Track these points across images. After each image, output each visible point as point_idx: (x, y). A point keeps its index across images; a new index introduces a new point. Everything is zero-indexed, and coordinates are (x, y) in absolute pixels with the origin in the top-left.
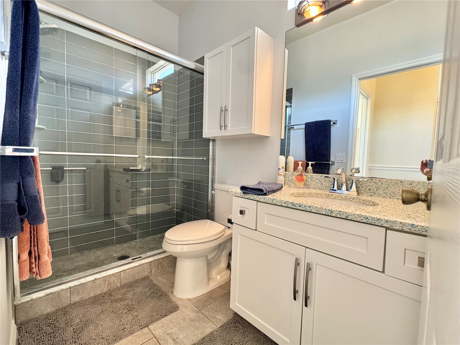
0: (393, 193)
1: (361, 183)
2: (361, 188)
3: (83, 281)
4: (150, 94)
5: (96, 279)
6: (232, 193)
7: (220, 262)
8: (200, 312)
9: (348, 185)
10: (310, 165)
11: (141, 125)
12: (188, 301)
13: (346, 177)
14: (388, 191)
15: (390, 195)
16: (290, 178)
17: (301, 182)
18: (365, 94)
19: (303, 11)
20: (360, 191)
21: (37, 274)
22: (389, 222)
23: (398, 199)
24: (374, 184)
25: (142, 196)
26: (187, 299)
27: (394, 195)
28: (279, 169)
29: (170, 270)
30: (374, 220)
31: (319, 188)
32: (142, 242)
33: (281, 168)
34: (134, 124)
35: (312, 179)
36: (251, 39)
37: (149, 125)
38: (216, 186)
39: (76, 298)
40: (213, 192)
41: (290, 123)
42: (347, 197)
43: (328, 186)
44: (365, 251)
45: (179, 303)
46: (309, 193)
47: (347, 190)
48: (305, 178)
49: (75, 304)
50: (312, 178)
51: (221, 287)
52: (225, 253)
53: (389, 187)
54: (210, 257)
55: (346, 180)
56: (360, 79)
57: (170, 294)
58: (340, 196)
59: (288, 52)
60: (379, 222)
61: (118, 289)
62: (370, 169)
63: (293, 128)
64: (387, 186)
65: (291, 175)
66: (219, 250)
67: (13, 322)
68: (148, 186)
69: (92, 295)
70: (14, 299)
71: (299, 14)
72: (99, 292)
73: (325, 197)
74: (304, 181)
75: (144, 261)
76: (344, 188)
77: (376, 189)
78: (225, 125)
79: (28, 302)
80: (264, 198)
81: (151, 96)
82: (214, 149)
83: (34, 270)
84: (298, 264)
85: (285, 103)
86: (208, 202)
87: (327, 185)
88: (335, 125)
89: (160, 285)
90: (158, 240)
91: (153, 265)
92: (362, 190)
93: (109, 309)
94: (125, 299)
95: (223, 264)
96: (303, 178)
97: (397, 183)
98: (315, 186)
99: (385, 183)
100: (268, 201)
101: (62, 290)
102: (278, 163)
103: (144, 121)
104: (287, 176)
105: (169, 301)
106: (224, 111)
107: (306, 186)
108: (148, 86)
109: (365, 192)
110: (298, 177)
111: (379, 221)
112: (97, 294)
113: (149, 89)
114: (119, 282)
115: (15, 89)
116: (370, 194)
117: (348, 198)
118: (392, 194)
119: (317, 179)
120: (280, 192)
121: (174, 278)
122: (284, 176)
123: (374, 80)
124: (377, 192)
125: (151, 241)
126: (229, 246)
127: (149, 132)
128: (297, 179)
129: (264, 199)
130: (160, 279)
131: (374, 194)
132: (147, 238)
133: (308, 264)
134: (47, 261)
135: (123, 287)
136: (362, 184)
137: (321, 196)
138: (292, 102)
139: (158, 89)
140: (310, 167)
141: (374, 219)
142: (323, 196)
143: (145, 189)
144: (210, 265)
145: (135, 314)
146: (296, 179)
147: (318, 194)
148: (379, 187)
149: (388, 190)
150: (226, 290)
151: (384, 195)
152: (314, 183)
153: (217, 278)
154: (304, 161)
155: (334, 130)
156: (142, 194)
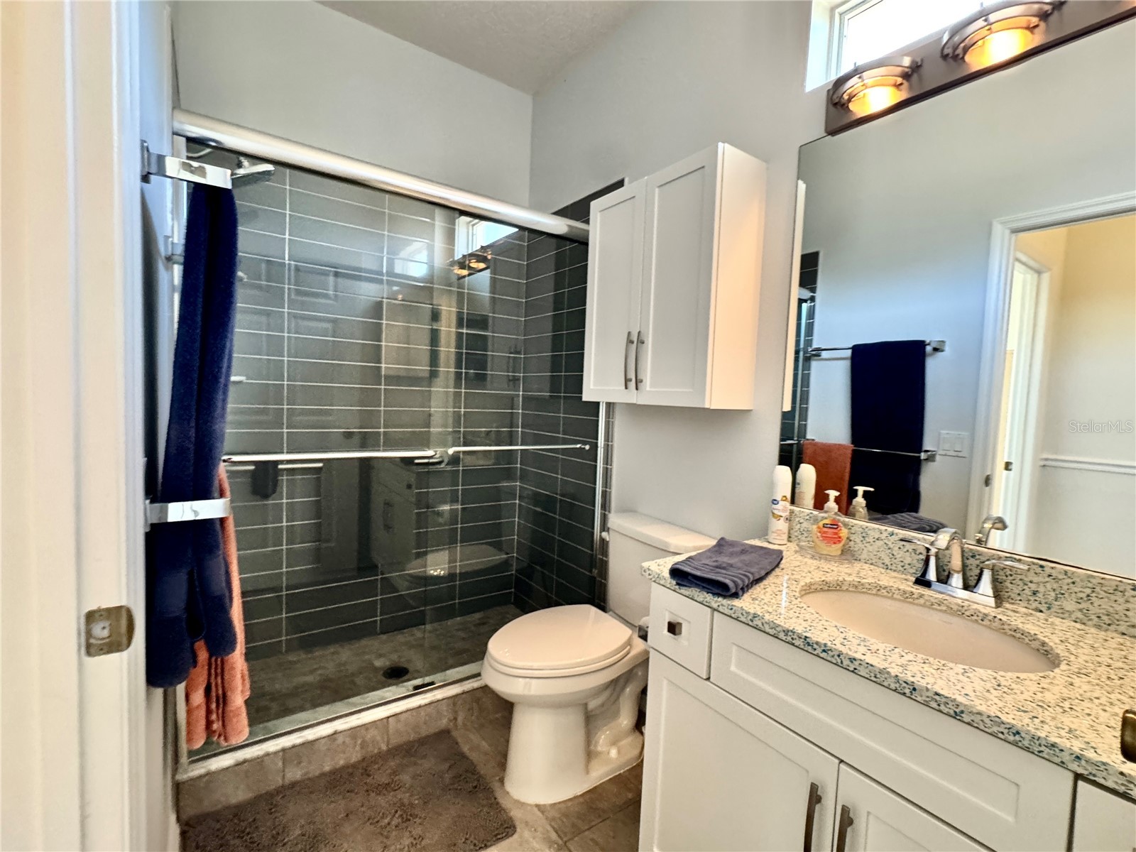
0: (1108, 615)
1: (1009, 573)
2: (1007, 584)
3: (310, 735)
4: (464, 274)
5: (335, 733)
6: (649, 575)
7: (616, 714)
8: (565, 848)
9: (968, 568)
10: (860, 493)
11: (443, 338)
12: (539, 814)
13: (962, 548)
14: (1091, 607)
15: (1096, 619)
16: (805, 525)
17: (835, 543)
18: (1032, 263)
19: (845, 96)
20: (1006, 594)
21: (220, 736)
22: (1083, 762)
23: (1124, 634)
24: (1047, 579)
25: (440, 525)
26: (538, 806)
27: (1110, 622)
28: (775, 502)
29: (498, 716)
30: (1037, 742)
31: (883, 564)
32: (438, 632)
33: (779, 498)
34: (426, 338)
35: (863, 537)
36: (705, 173)
37: (459, 335)
38: (614, 520)
39: (294, 774)
40: (604, 534)
41: (809, 343)
42: (966, 608)
43: (909, 564)
44: (1010, 819)
45: (516, 814)
46: (856, 583)
47: (966, 587)
48: (844, 532)
49: (293, 785)
50: (864, 535)
51: (618, 781)
52: (630, 691)
53: (1094, 595)
54: (593, 704)
55: (963, 556)
56: (1016, 231)
57: (496, 785)
58: (945, 602)
59: (807, 188)
60: (1052, 752)
61: (383, 757)
62: (1044, 466)
63: (820, 356)
64: (1088, 591)
65: (808, 517)
66: (614, 690)
67: (173, 817)
68: (454, 500)
69: (327, 768)
70: (175, 771)
71: (835, 105)
72: (342, 762)
73: (899, 597)
74: (843, 543)
75: (439, 694)
76: (957, 580)
77: (1053, 594)
78: (638, 378)
79: (201, 777)
80: (730, 607)
81: (467, 278)
82: (611, 423)
83: (215, 726)
84: (819, 800)
85: (796, 292)
86: (592, 551)
87: (908, 560)
88: (939, 354)
89: (474, 756)
90: (473, 628)
91: (459, 702)
92: (1012, 589)
93: (363, 809)
94: (396, 788)
95: (626, 719)
96: (841, 535)
97: (1121, 589)
98: (873, 557)
99: (1081, 583)
100: (740, 615)
101: (267, 754)
102: (772, 485)
103: (448, 328)
104: (797, 519)
105: (496, 806)
106: (635, 342)
107: (848, 554)
108: (458, 256)
109: (1019, 598)
110: (825, 530)
111: (1054, 750)
112: (338, 766)
113: (462, 265)
114: (386, 740)
115: (189, 379)
116: (1035, 605)
117: (968, 613)
118: (1105, 618)
119: (878, 539)
120: (776, 581)
121: (508, 741)
122: (787, 519)
123: (1062, 231)
124: (1056, 603)
125: (458, 630)
126: (640, 673)
127: (459, 355)
128: (822, 537)
129: (731, 609)
130: (475, 738)
131: (1049, 608)
132: (450, 622)
133: (845, 810)
134: (240, 708)
135: (394, 751)
136: (1011, 575)
137: (890, 595)
138: (816, 287)
139: (482, 265)
140: (860, 501)
141: (1038, 740)
142: (895, 596)
143: (446, 507)
144: (591, 720)
145: (418, 831)
146: (819, 534)
147: (881, 587)
148: (1062, 592)
149: (1092, 603)
150: (630, 790)
151: (1079, 615)
152: (870, 548)
153: (608, 753)
154: (849, 447)
155: (935, 369)
156: (441, 520)
